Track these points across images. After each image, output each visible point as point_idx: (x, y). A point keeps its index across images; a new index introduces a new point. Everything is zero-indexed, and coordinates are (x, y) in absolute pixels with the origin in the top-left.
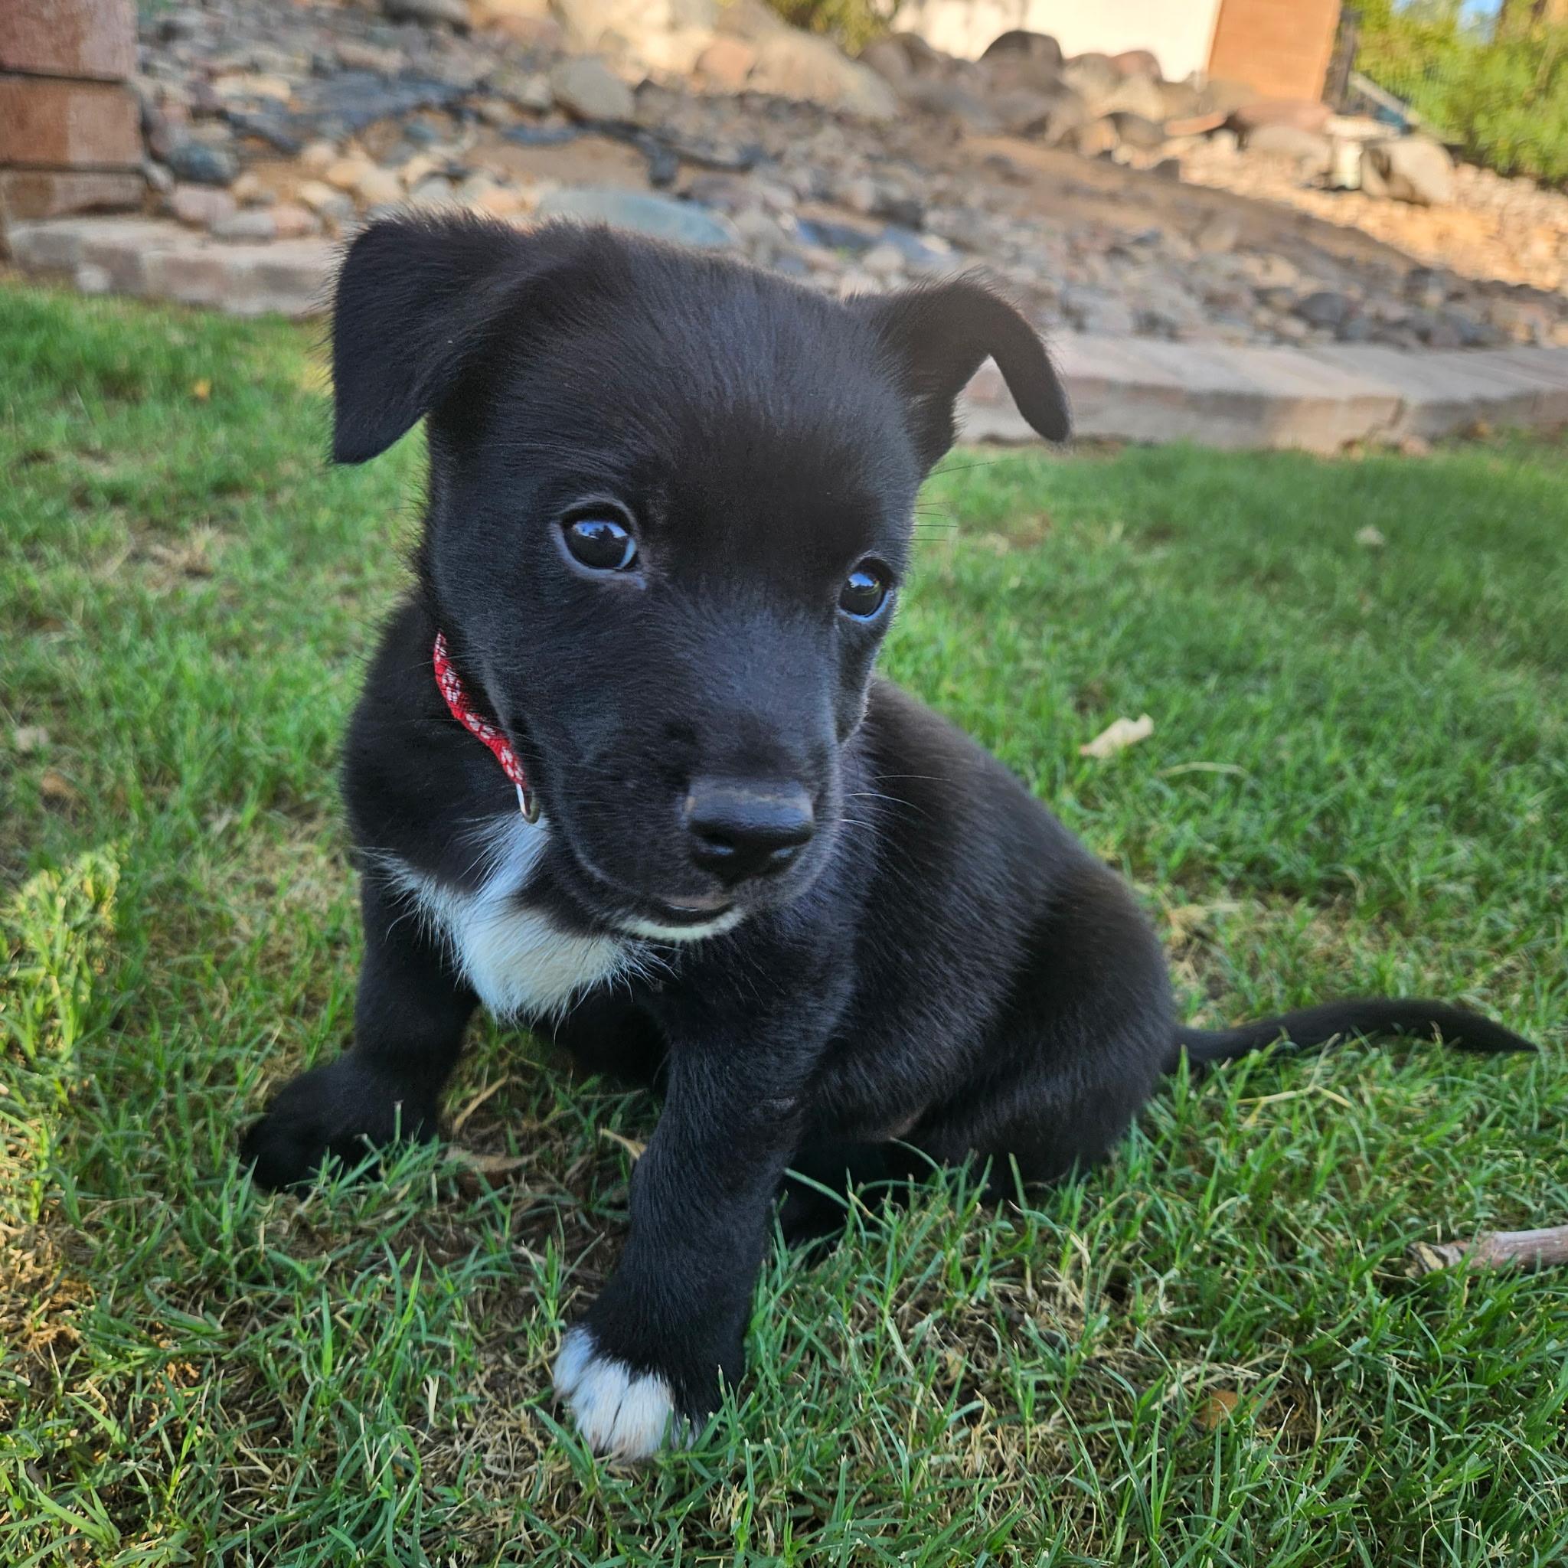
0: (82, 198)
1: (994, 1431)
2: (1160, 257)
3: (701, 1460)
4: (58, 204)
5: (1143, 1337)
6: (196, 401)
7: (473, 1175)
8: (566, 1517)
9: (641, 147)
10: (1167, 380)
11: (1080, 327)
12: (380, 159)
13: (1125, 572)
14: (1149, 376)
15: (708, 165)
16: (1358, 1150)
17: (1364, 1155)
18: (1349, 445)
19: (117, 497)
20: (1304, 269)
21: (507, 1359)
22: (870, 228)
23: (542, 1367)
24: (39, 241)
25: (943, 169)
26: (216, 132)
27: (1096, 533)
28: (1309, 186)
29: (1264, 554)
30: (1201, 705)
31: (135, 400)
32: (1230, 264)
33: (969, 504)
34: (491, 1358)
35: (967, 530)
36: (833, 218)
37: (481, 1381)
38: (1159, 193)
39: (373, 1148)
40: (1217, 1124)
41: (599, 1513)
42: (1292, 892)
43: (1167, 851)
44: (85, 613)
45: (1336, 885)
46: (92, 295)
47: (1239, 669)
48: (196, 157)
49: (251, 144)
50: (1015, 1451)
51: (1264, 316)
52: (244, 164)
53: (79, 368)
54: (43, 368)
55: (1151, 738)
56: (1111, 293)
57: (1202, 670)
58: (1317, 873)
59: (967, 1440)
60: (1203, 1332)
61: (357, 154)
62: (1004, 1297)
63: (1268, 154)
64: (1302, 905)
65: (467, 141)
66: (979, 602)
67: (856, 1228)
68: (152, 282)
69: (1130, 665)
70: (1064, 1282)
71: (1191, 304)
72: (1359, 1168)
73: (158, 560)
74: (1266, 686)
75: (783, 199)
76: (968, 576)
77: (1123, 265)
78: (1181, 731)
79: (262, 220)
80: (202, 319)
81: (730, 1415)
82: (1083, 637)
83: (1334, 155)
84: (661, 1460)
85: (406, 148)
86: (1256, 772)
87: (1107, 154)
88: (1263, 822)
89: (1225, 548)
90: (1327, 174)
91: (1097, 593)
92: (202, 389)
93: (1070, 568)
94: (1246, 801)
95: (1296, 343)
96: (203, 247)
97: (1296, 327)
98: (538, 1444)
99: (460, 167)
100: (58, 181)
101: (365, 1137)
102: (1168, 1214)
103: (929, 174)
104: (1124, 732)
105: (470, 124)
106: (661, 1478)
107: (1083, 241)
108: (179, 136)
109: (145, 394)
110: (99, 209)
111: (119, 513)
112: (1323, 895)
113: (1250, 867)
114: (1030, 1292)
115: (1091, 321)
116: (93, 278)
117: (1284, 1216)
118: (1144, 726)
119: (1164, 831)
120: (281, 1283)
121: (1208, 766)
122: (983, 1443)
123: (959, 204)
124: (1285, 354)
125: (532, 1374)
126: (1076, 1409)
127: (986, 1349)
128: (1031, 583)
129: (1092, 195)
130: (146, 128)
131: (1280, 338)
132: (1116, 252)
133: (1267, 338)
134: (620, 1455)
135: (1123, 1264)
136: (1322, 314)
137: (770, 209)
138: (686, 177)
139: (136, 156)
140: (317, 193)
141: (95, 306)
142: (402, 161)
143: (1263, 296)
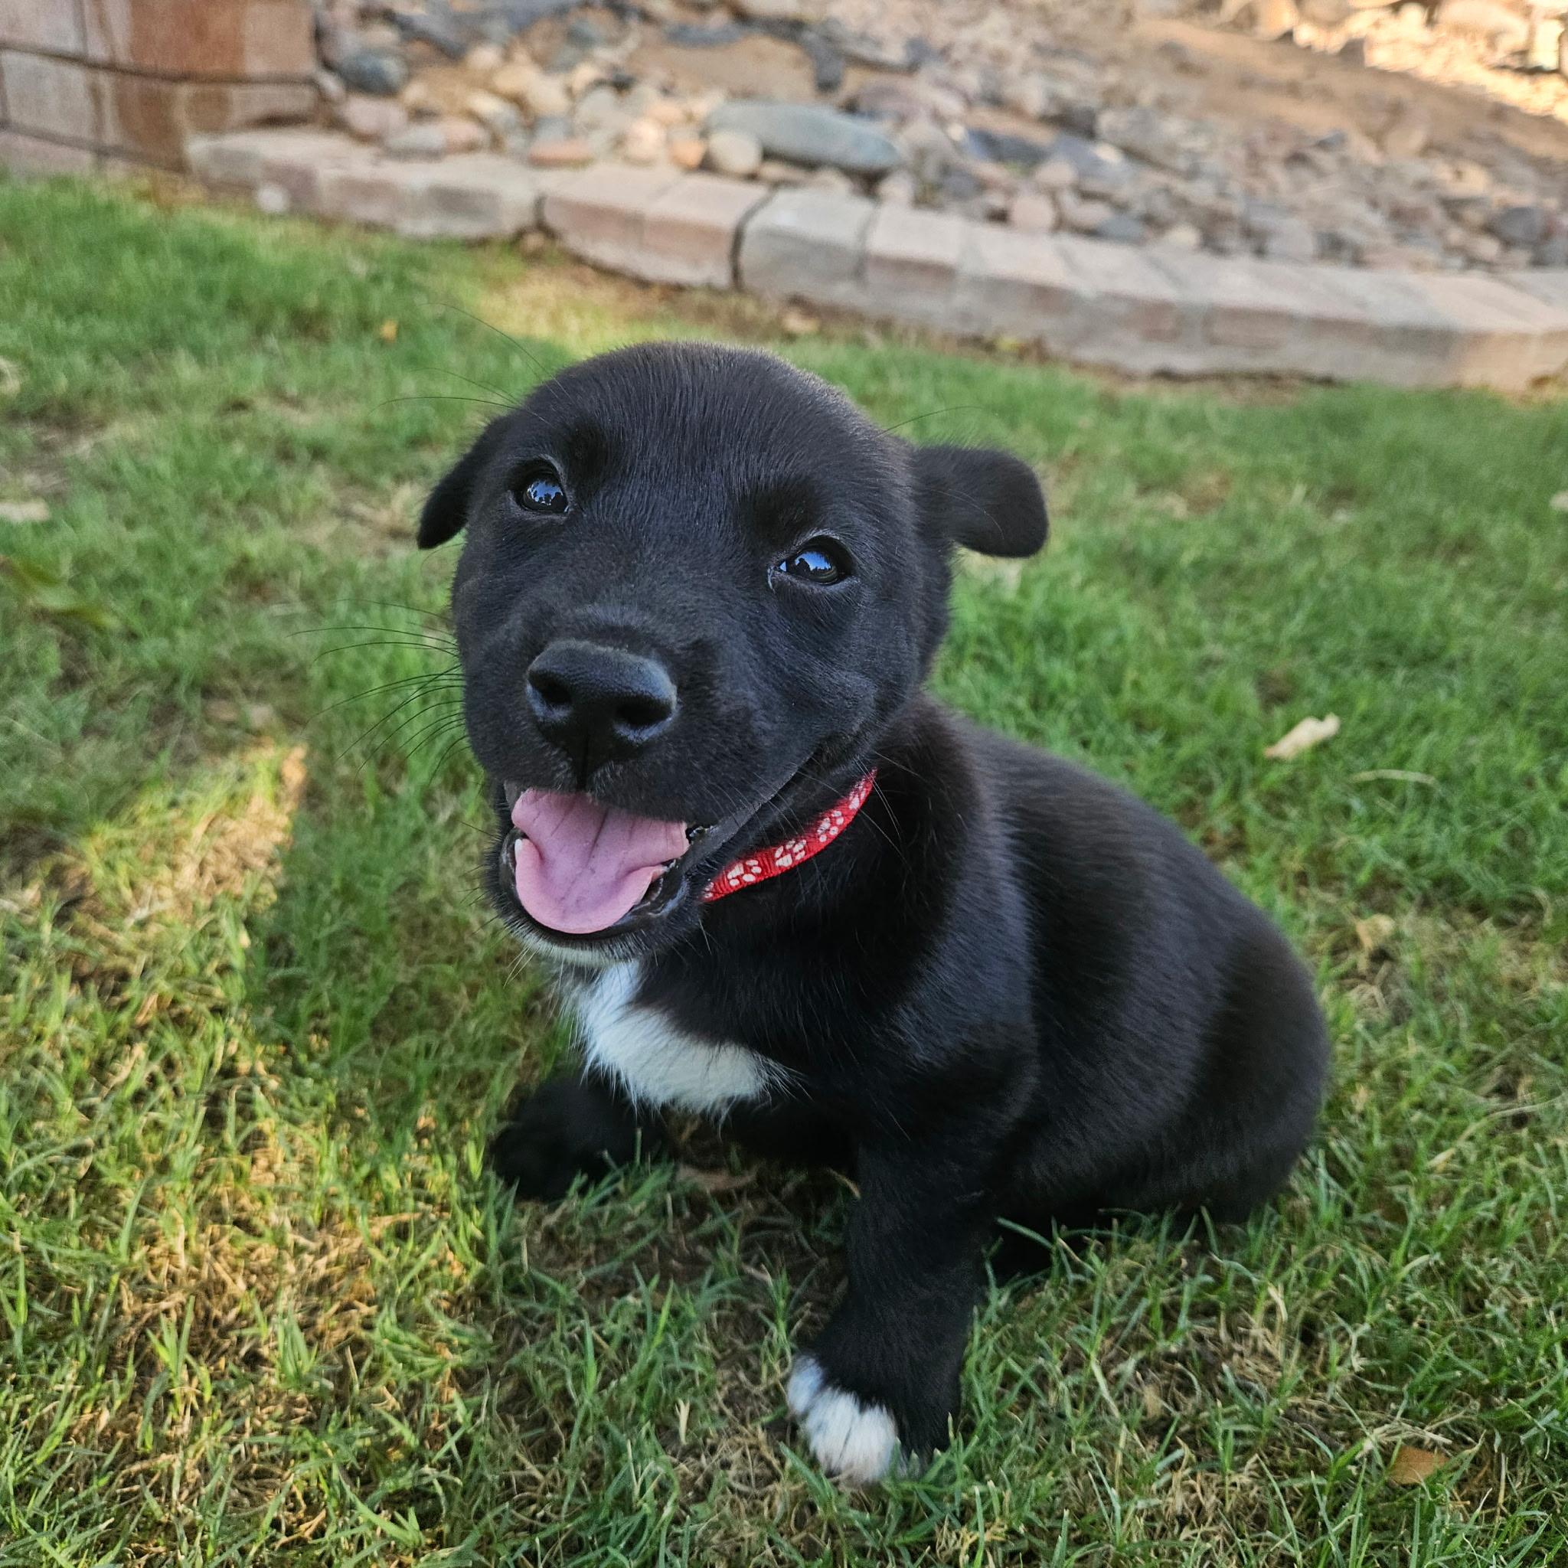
0: (258, 109)
1: (1193, 1475)
2: (1344, 161)
3: (927, 1492)
4: (237, 115)
5: (1335, 1389)
6: (382, 343)
7: (703, 1193)
8: (803, 1534)
9: (807, 49)
10: (1351, 313)
11: (1260, 252)
12: (545, 63)
13: (1309, 543)
14: (1334, 309)
15: (876, 66)
16: (1548, 1205)
17: (1553, 1211)
18: (1540, 382)
19: (318, 452)
20: (1499, 178)
21: (742, 1376)
22: (1041, 136)
23: (776, 1387)
24: (218, 155)
25: (1114, 59)
26: (384, 35)
27: (1277, 494)
28: (1503, 68)
29: (1454, 524)
30: (1388, 702)
31: (324, 339)
32: (1420, 170)
33: (1147, 461)
34: (727, 1373)
35: (1145, 489)
36: (1003, 126)
37: (720, 1396)
38: (1340, 81)
39: (613, 1164)
40: (1406, 1173)
41: (832, 1532)
42: (1479, 910)
43: (1355, 866)
44: (302, 582)
45: (1525, 905)
46: (273, 217)
47: (1428, 658)
48: (367, 65)
49: (418, 48)
50: (1213, 1498)
51: (1456, 235)
52: (412, 69)
53: (270, 307)
54: (236, 306)
55: (1336, 738)
56: (1292, 210)
57: (1389, 657)
58: (1505, 891)
59: (1169, 1484)
60: (1394, 1389)
61: (521, 56)
62: (1199, 1338)
63: (1459, 30)
64: (1488, 925)
65: (631, 43)
66: (1160, 575)
67: (1063, 1269)
68: (327, 201)
69: (1314, 651)
70: (1257, 1330)
71: (1376, 219)
72: (1548, 1225)
73: (362, 521)
74: (1457, 682)
75: (951, 105)
76: (1147, 546)
77: (1304, 174)
78: (1367, 731)
79: (431, 135)
80: (378, 243)
81: (958, 1455)
82: (1263, 618)
83: (1532, 33)
84: (888, 1485)
85: (569, 52)
86: (1445, 779)
87: (1288, 36)
88: (1452, 836)
89: (1414, 515)
90: (1523, 53)
91: (1279, 568)
92: (389, 330)
93: (1250, 538)
94: (1435, 810)
95: (1489, 266)
96: (376, 164)
97: (1488, 248)
98: (775, 1462)
99: (626, 73)
100: (235, 93)
101: (606, 1154)
102: (1358, 1263)
103: (1101, 65)
104: (1309, 732)
105: (634, 23)
106: (891, 1506)
107: (1263, 148)
108: (350, 42)
109: (333, 332)
110: (273, 121)
111: (321, 470)
112: (1509, 915)
113: (1437, 883)
114: (1223, 1334)
115: (1273, 245)
116: (272, 198)
117: (1473, 1273)
118: (1330, 726)
119: (1351, 844)
120: (540, 1299)
121: (1396, 774)
122: (1184, 1488)
123: (1131, 102)
124: (1476, 280)
125: (766, 1393)
126: (1269, 1455)
127: (1180, 1387)
128: (1212, 554)
129: (1272, 87)
130: (319, 35)
131: (1472, 262)
132: (1297, 159)
133: (1457, 261)
134: (850, 1477)
135: (1312, 1311)
136: (1516, 231)
137: (939, 119)
138: (853, 81)
139: (308, 66)
140: (487, 105)
141: (277, 231)
142: (569, 67)
143: (1454, 207)
